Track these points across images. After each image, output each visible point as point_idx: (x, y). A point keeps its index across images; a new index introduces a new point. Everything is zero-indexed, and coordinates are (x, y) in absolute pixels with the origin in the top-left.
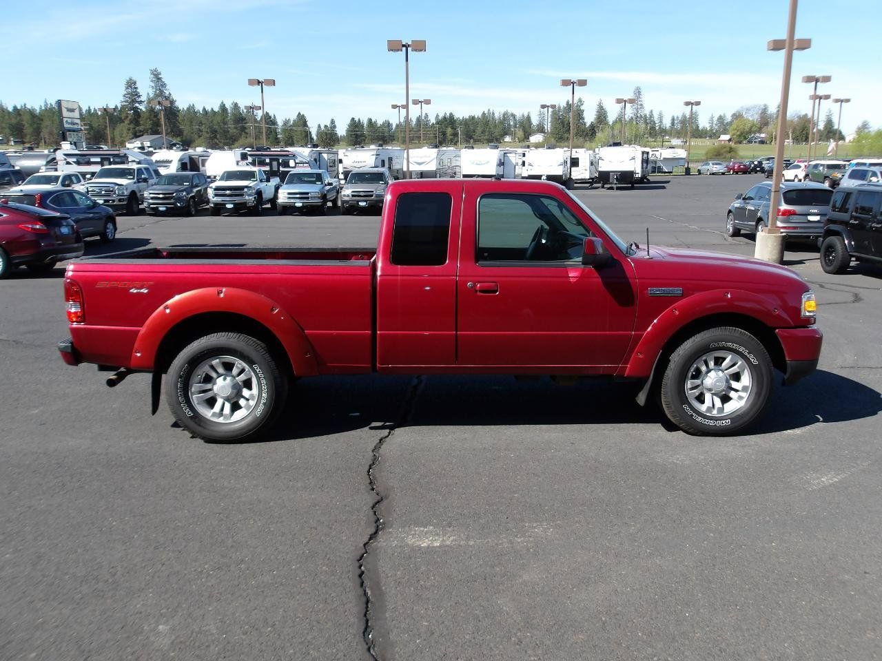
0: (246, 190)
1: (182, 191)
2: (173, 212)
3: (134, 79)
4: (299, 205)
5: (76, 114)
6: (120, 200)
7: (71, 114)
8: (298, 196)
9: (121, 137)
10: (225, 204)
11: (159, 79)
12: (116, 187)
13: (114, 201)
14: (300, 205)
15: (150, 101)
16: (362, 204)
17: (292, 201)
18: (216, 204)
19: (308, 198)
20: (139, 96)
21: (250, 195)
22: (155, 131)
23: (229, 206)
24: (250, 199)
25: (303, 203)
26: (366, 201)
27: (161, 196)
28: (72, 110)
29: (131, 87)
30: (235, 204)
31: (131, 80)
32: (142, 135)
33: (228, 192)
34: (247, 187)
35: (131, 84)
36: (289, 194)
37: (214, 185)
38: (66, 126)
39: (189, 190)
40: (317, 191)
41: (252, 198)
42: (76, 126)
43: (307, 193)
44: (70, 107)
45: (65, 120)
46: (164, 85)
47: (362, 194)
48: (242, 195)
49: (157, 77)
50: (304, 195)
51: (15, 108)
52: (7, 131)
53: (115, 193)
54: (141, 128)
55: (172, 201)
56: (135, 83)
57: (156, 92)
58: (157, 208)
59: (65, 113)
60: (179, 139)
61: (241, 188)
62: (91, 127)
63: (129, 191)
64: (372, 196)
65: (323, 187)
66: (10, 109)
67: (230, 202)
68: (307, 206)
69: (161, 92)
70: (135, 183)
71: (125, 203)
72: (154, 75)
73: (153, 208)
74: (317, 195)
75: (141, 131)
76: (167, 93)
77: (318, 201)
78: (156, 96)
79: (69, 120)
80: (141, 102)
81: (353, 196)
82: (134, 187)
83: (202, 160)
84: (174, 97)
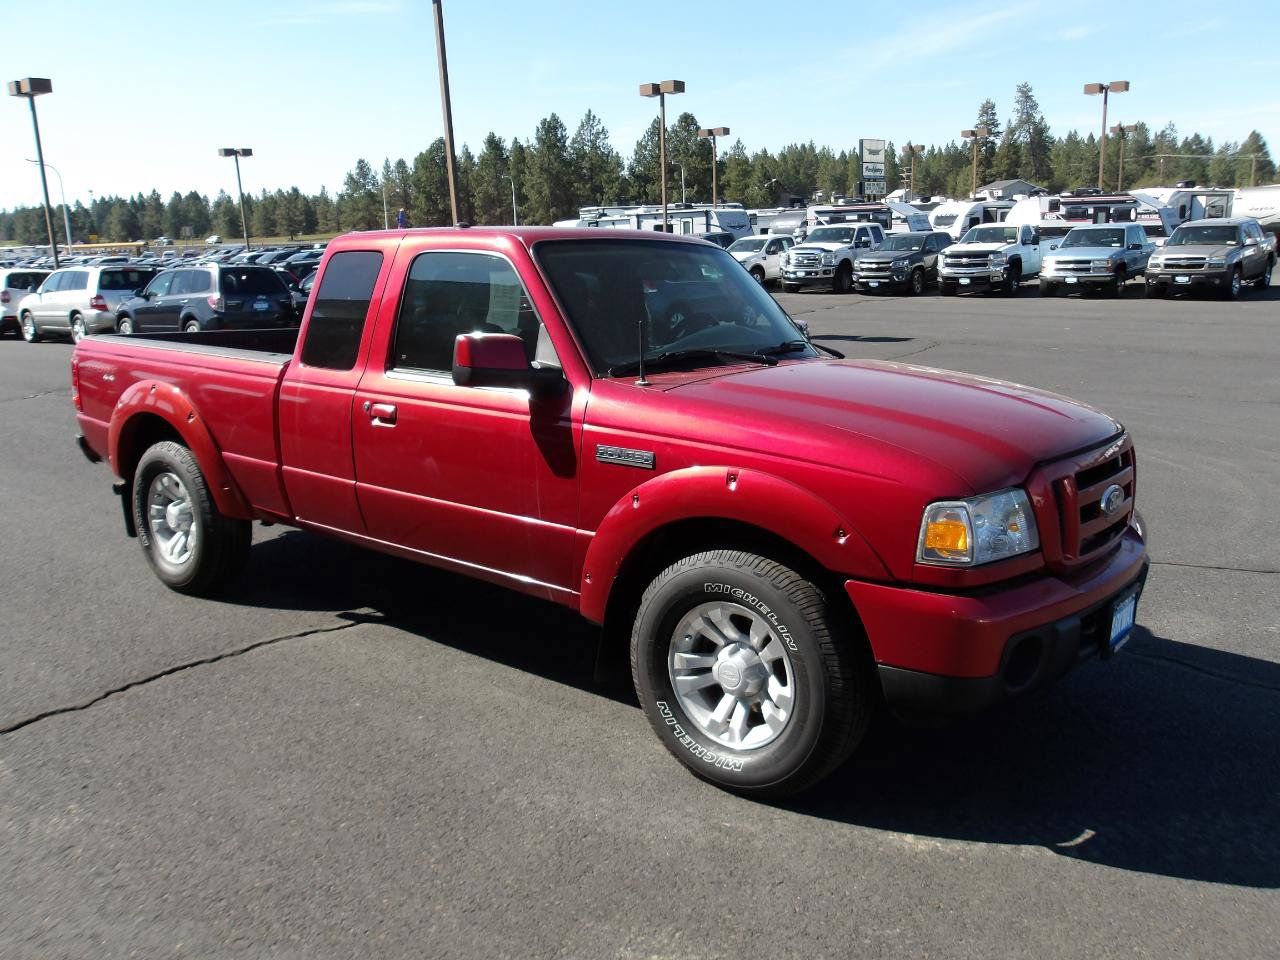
0: (991, 257)
1: (904, 259)
2: (887, 290)
3: (993, 101)
4: (1071, 280)
5: (881, 157)
6: (825, 272)
7: (874, 158)
8: (1071, 266)
9: (965, 185)
10: (957, 279)
11: (1028, 98)
12: (823, 254)
13: (817, 273)
14: (1074, 280)
15: (1012, 131)
16: (1182, 280)
17: (1062, 274)
18: (946, 278)
19: (1088, 270)
20: (997, 126)
21: (999, 265)
22: (1012, 175)
23: (964, 281)
24: (996, 271)
25: (1078, 277)
26: (1189, 275)
27: (874, 266)
28: (874, 152)
29: (987, 113)
30: (972, 279)
31: (988, 103)
32: (994, 181)
33: (964, 260)
34: (993, 252)
35: (988, 109)
36: (1059, 262)
37: (948, 250)
38: (866, 173)
39: (912, 259)
40: (1106, 257)
41: (1000, 269)
42: (878, 174)
43: (1089, 262)
44: (874, 148)
45: (865, 165)
46: (1034, 106)
47: (1182, 262)
48: (985, 265)
49: (1026, 95)
50: (1082, 265)
51: (843, 155)
52: (828, 184)
53: (820, 263)
54: (993, 171)
55: (888, 273)
56: (993, 107)
57: (1021, 117)
58: (867, 283)
59: (867, 157)
60: (1046, 184)
61: (984, 254)
62: (928, 174)
63: (840, 258)
64: (1201, 266)
65: (1123, 252)
66: (837, 156)
67: (966, 276)
68: (1085, 283)
69: (1030, 116)
70: (852, 248)
71: (832, 275)
72: (1022, 92)
73: (862, 284)
74: (1104, 264)
75: (992, 176)
76: (1037, 118)
77: (1106, 275)
78: (1022, 123)
79: (871, 166)
80: (998, 134)
81: (1167, 266)
82: (849, 255)
83: (1002, 213)
84: (1048, 122)
